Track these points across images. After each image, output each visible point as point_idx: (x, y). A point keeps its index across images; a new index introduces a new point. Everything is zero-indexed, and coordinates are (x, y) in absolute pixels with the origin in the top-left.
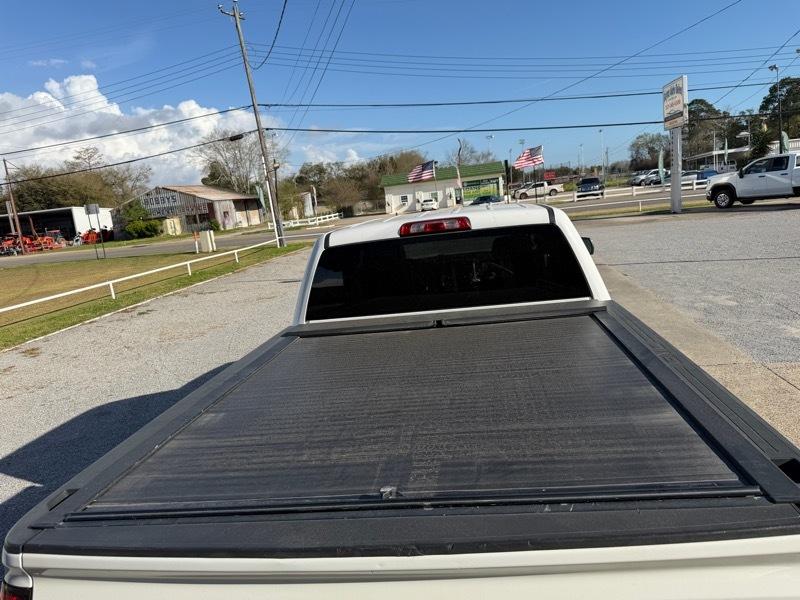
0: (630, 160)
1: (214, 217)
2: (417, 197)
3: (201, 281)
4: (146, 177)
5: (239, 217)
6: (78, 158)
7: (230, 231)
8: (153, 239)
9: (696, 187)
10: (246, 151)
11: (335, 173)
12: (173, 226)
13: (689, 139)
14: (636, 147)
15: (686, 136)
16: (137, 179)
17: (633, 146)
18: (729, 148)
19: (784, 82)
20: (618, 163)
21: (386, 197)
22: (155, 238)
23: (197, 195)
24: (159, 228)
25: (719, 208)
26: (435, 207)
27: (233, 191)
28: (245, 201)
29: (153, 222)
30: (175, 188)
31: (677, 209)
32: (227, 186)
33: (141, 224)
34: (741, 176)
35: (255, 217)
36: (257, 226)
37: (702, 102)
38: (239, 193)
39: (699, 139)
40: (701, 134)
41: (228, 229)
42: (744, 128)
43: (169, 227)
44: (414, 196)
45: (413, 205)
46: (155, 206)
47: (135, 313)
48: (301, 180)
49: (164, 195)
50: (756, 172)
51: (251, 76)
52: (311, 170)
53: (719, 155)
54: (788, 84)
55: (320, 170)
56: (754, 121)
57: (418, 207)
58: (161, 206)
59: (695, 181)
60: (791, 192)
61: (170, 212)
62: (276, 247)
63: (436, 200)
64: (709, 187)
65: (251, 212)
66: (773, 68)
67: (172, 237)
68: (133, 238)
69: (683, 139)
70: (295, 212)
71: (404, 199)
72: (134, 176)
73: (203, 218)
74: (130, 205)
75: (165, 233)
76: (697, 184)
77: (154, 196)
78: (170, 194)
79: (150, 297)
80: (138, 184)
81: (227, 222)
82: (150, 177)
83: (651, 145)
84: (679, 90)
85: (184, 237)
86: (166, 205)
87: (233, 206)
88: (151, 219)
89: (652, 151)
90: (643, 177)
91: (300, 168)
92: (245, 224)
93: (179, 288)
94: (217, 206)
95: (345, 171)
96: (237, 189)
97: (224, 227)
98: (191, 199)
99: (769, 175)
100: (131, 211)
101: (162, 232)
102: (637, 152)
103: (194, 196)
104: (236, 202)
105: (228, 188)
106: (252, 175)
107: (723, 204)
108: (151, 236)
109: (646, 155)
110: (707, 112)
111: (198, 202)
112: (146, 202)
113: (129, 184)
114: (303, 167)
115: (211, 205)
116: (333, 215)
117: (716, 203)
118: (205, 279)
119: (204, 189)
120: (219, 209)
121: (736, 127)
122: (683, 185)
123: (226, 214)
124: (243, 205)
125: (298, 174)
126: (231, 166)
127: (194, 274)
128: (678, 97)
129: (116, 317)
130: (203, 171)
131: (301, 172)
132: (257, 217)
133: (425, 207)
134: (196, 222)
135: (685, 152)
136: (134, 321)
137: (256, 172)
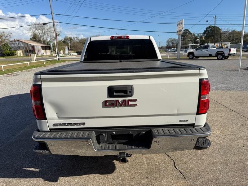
0: (166, 46)
1: (35, 51)
3: (33, 68)
4: (10, 36)
5: (43, 52)
7: (39, 56)
8: (12, 57)
9: (184, 54)
10: (46, 30)
11: (76, 40)
12: (20, 53)
13: (183, 41)
14: (168, 42)
15: (182, 40)
16: (7, 36)
17: (168, 41)
18: (194, 44)
19: (210, 27)
20: (163, 46)
22: (13, 56)
23: (29, 43)
24: (15, 53)
25: (190, 59)
27: (41, 43)
28: (45, 47)
29: (13, 51)
30: (21, 40)
31: (178, 58)
32: (39, 41)
33: (8, 52)
34: (196, 50)
35: (48, 52)
36: (49, 55)
37: (187, 30)
38: (43, 44)
39: (186, 41)
40: (186, 40)
41: (39, 55)
42: (198, 39)
43: (18, 53)
46: (13, 46)
47: (12, 75)
48: (64, 42)
49: (17, 42)
50: (200, 49)
51: (51, 4)
52: (68, 39)
53: (191, 46)
54: (211, 27)
55: (71, 39)
56: (201, 37)
58: (16, 46)
59: (184, 52)
60: (208, 56)
61: (19, 48)
62: (57, 61)
64: (188, 52)
65: (47, 51)
66: (207, 21)
67: (19, 57)
68: (5, 56)
69: (181, 41)
70: (62, 51)
72: (5, 35)
73: (30, 51)
74: (4, 45)
75: (17, 55)
76: (185, 53)
77: (13, 42)
78: (19, 42)
79: (16, 72)
80: (7, 38)
81: (39, 53)
82: (11, 36)
83: (172, 41)
84: (182, 24)
85: (24, 57)
86: (18, 46)
87: (41, 48)
88: (12, 50)
89: (173, 43)
90: (170, 50)
91: (64, 38)
92: (45, 54)
93: (26, 69)
94: (36, 47)
95: (79, 40)
96: (43, 43)
97: (38, 55)
98: (27, 44)
99: (203, 50)
100: (5, 47)
101: (16, 55)
102: (168, 43)
103: (28, 44)
104: (42, 47)
105: (40, 42)
106: (48, 38)
107: (191, 58)
108: (12, 56)
109: (171, 44)
110: (188, 33)
111: (29, 46)
112: (10, 44)
113: (4, 38)
114: (65, 38)
115: (33, 47)
116: (75, 53)
117: (189, 57)
118: (34, 68)
119: (31, 41)
120: (36, 49)
121: (196, 38)
122: (181, 53)
123: (38, 50)
124: (44, 48)
125: (63, 40)
126: (41, 35)
127: (30, 66)
128: (181, 25)
129: (6, 76)
130: (31, 36)
131: (64, 39)
132: (49, 52)
134: (28, 52)
135: (182, 44)
136: (12, 77)
137: (49, 37)
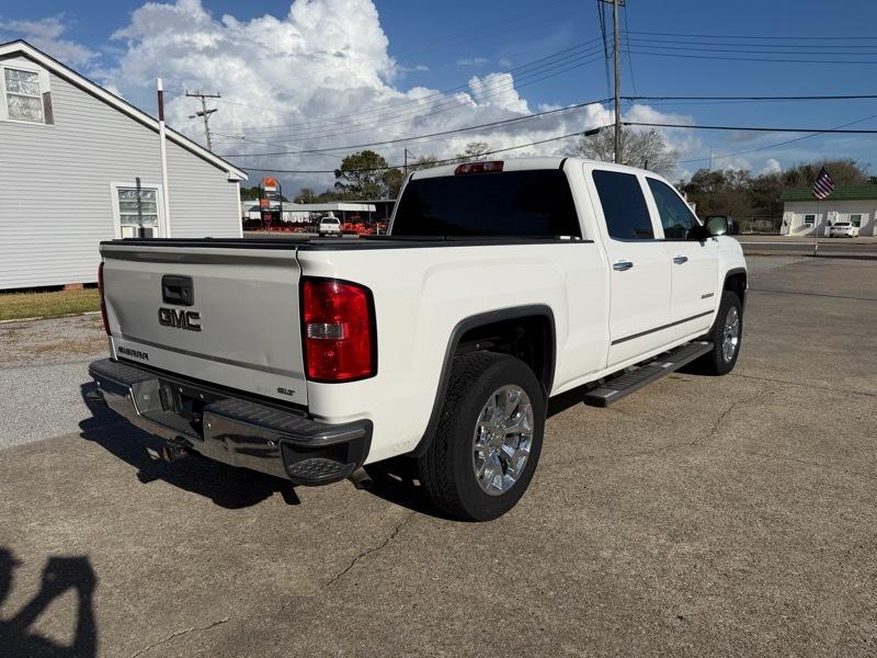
2: (830, 217)
6: (469, 152)
11: (736, 183)
21: (785, 215)
26: (850, 233)
44: (825, 217)
45: (821, 228)
52: (706, 178)
55: (718, 178)
57: (827, 231)
63: (858, 224)
71: (810, 219)
91: (693, 175)
114: (698, 174)
125: (689, 181)
131: (693, 179)
133: (836, 231)
